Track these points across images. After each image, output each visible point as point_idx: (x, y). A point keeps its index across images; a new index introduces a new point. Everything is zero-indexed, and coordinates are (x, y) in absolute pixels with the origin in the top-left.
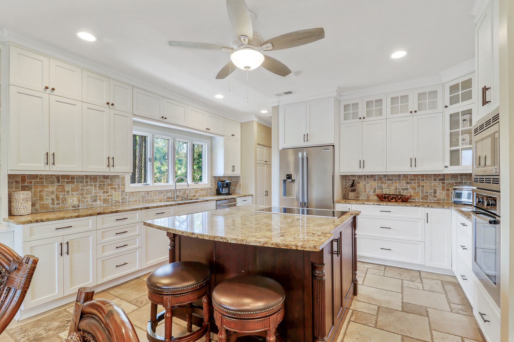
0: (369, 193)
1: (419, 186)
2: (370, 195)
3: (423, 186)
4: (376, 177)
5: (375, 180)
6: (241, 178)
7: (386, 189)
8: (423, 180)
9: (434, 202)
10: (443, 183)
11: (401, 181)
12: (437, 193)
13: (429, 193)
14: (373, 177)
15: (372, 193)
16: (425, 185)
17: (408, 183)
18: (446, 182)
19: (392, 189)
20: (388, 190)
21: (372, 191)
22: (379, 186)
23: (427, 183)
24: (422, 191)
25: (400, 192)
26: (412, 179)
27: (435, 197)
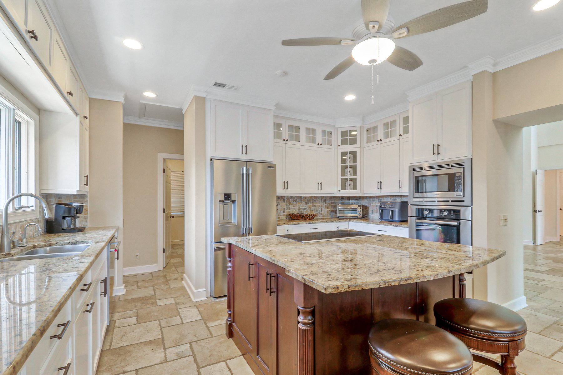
0: (280, 213)
1: (313, 206)
2: (281, 216)
3: (315, 206)
4: (285, 198)
5: (284, 201)
6: (88, 199)
7: (292, 209)
8: (315, 201)
9: (321, 218)
10: (326, 203)
11: (302, 202)
12: (323, 211)
13: (318, 212)
14: (283, 198)
15: (282, 214)
16: (316, 205)
17: (306, 203)
18: (327, 202)
19: (296, 209)
20: (293, 209)
21: (282, 211)
22: (287, 206)
23: (317, 203)
24: (315, 209)
25: (301, 211)
26: (309, 200)
27: (321, 214)
